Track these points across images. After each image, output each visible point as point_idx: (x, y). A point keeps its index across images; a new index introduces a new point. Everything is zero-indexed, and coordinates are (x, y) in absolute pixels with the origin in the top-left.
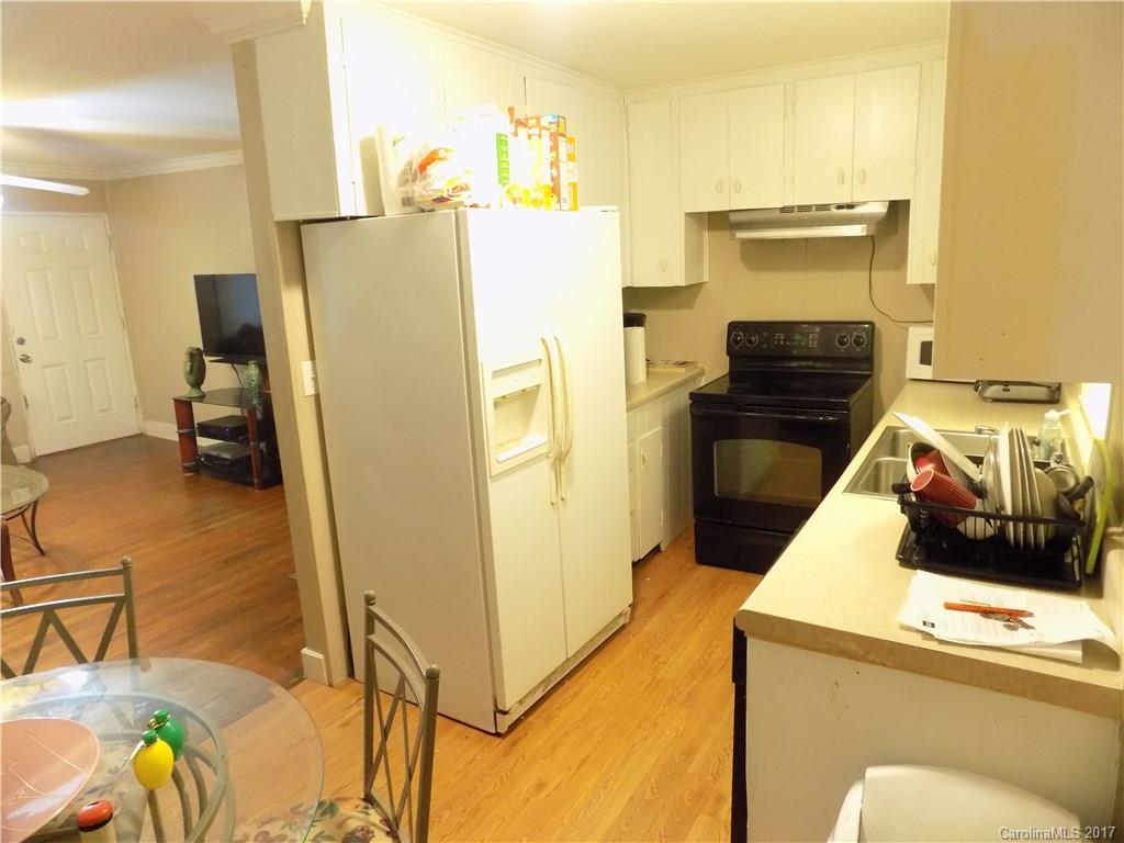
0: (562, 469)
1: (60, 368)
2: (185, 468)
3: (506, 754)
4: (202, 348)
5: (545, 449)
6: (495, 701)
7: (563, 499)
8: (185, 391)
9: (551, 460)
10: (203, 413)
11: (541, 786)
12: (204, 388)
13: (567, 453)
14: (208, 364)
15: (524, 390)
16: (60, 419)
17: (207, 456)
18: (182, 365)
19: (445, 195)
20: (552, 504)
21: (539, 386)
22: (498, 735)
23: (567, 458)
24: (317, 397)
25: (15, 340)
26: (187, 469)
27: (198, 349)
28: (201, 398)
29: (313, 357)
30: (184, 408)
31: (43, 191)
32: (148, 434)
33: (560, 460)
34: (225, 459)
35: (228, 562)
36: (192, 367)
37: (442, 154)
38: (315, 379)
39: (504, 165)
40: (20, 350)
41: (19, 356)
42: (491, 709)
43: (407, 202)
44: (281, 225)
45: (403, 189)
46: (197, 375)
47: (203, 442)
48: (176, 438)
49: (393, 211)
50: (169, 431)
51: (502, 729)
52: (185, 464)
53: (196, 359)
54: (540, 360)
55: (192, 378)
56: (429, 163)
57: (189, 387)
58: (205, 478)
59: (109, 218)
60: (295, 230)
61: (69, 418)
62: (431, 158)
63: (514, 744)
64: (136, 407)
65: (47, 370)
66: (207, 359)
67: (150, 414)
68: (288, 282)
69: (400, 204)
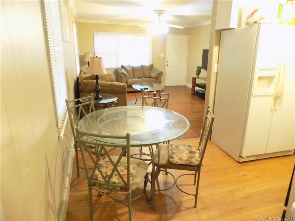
0: (277, 101)
1: (173, 68)
2: (191, 93)
3: (239, 166)
4: (201, 66)
5: (272, 94)
6: (240, 153)
7: (275, 110)
8: (195, 76)
9: (274, 97)
10: (198, 81)
11: (244, 175)
12: (200, 76)
13: (280, 97)
14: (201, 70)
15: (269, 76)
16: (171, 79)
17: (197, 92)
18: (195, 69)
19: (257, 21)
20: (271, 110)
21: (275, 76)
22: (239, 162)
23: (280, 98)
24: (217, 73)
25: (166, 61)
26: (192, 94)
27: (200, 67)
28: (198, 78)
29: (218, 63)
30: (194, 79)
31: (178, 28)
32: (187, 86)
33: (277, 98)
34: (200, 93)
35: (194, 112)
36: (197, 70)
37: (258, 10)
38: (217, 68)
39: (280, 13)
40: (167, 63)
41: (166, 65)
42: (239, 156)
43: (247, 24)
44: (217, 31)
45: (247, 20)
46: (198, 73)
47: (197, 88)
48: (191, 87)
49: (243, 26)
50: (190, 86)
51: (240, 161)
52: (192, 93)
53: (199, 69)
54: (277, 69)
55: (197, 73)
56: (254, 13)
57: (196, 75)
58: (195, 96)
59: (189, 36)
60: (220, 32)
61: (173, 79)
62: (256, 11)
63: (242, 166)
64: (186, 79)
65: (171, 68)
66: (201, 69)
67: (187, 82)
68: (216, 45)
69: (245, 24)
